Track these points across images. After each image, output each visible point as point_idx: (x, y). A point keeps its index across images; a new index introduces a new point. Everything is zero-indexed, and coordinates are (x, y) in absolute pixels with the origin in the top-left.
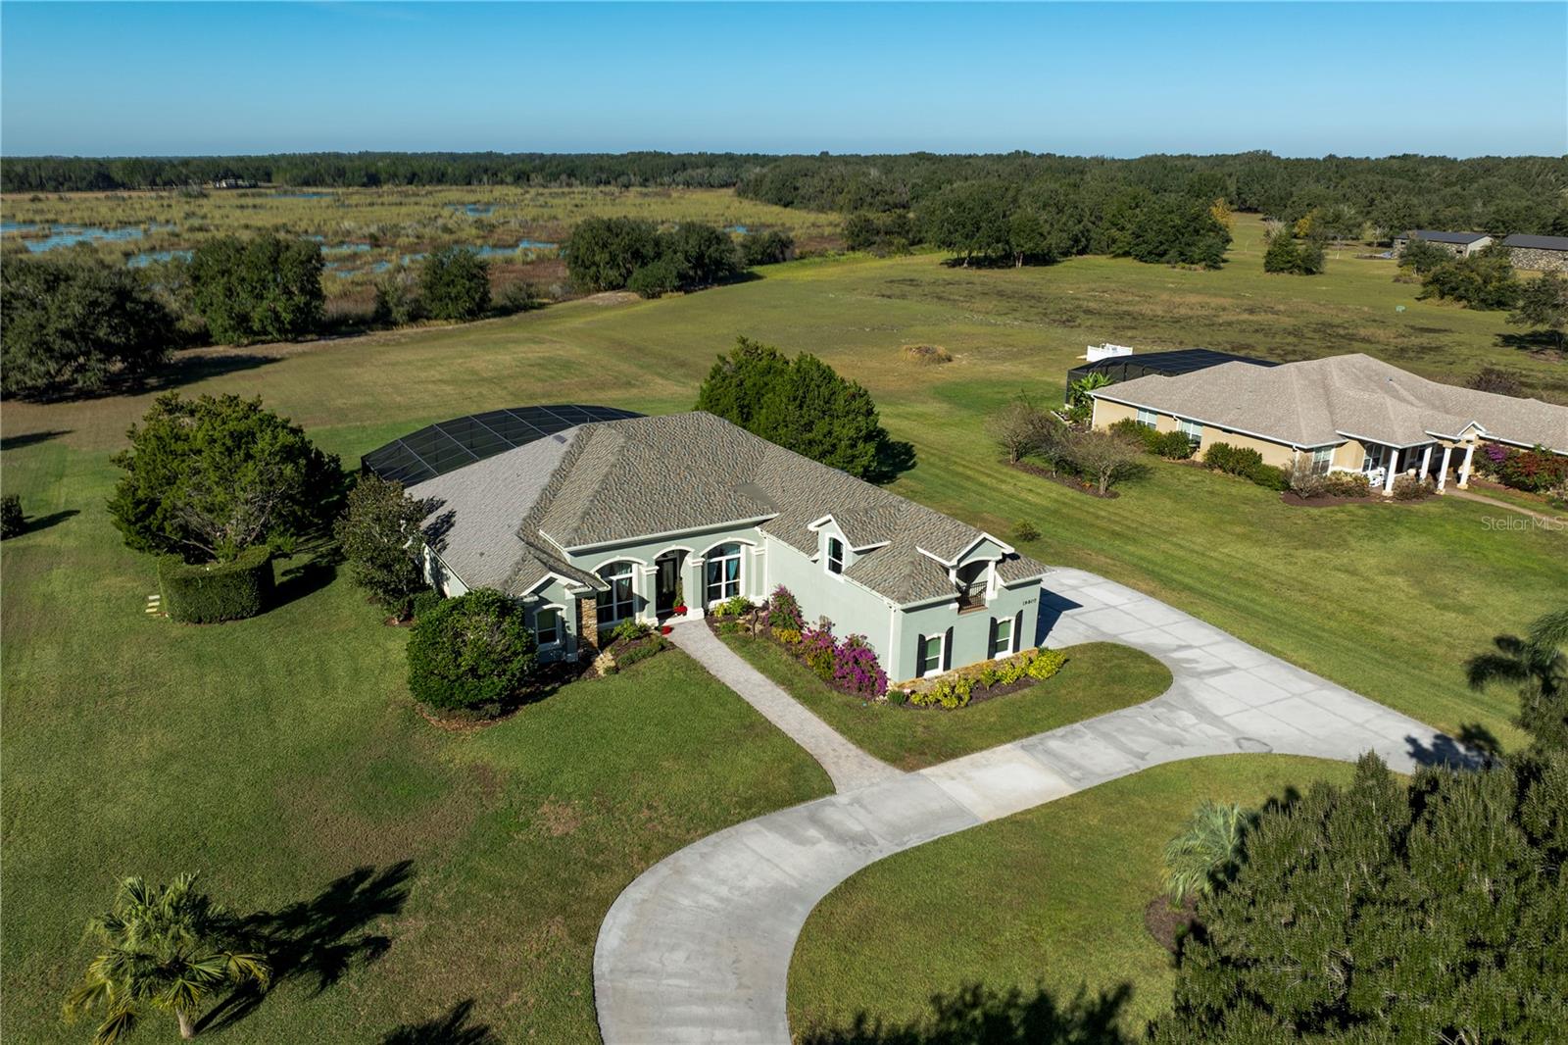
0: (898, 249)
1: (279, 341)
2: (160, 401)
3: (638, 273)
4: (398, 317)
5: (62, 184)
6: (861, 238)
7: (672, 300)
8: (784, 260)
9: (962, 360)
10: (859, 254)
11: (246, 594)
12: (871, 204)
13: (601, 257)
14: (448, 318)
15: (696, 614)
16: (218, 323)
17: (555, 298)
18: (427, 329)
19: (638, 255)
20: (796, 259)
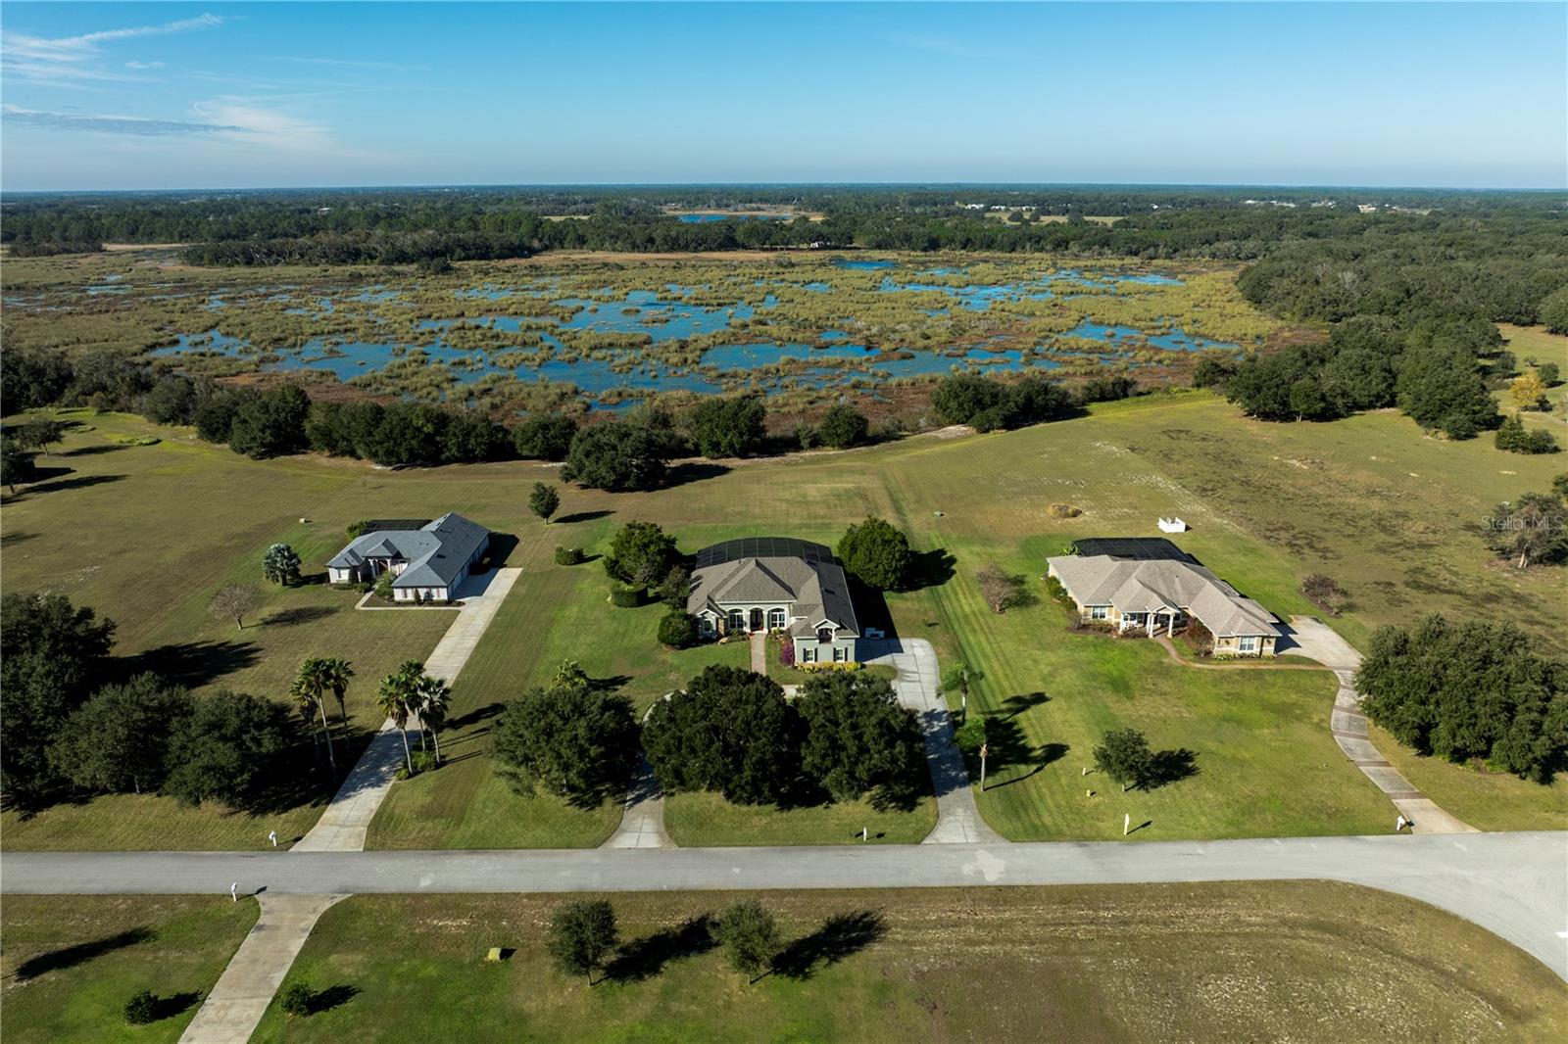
1: (734, 458)
3: (978, 415)
4: (804, 444)
5: (700, 245)
6: (1207, 378)
7: (998, 436)
8: (1126, 396)
10: (1202, 390)
13: (953, 404)
14: (833, 446)
15: (766, 631)
16: (704, 445)
17: (917, 430)
18: (819, 453)
19: (979, 403)
20: (1141, 394)
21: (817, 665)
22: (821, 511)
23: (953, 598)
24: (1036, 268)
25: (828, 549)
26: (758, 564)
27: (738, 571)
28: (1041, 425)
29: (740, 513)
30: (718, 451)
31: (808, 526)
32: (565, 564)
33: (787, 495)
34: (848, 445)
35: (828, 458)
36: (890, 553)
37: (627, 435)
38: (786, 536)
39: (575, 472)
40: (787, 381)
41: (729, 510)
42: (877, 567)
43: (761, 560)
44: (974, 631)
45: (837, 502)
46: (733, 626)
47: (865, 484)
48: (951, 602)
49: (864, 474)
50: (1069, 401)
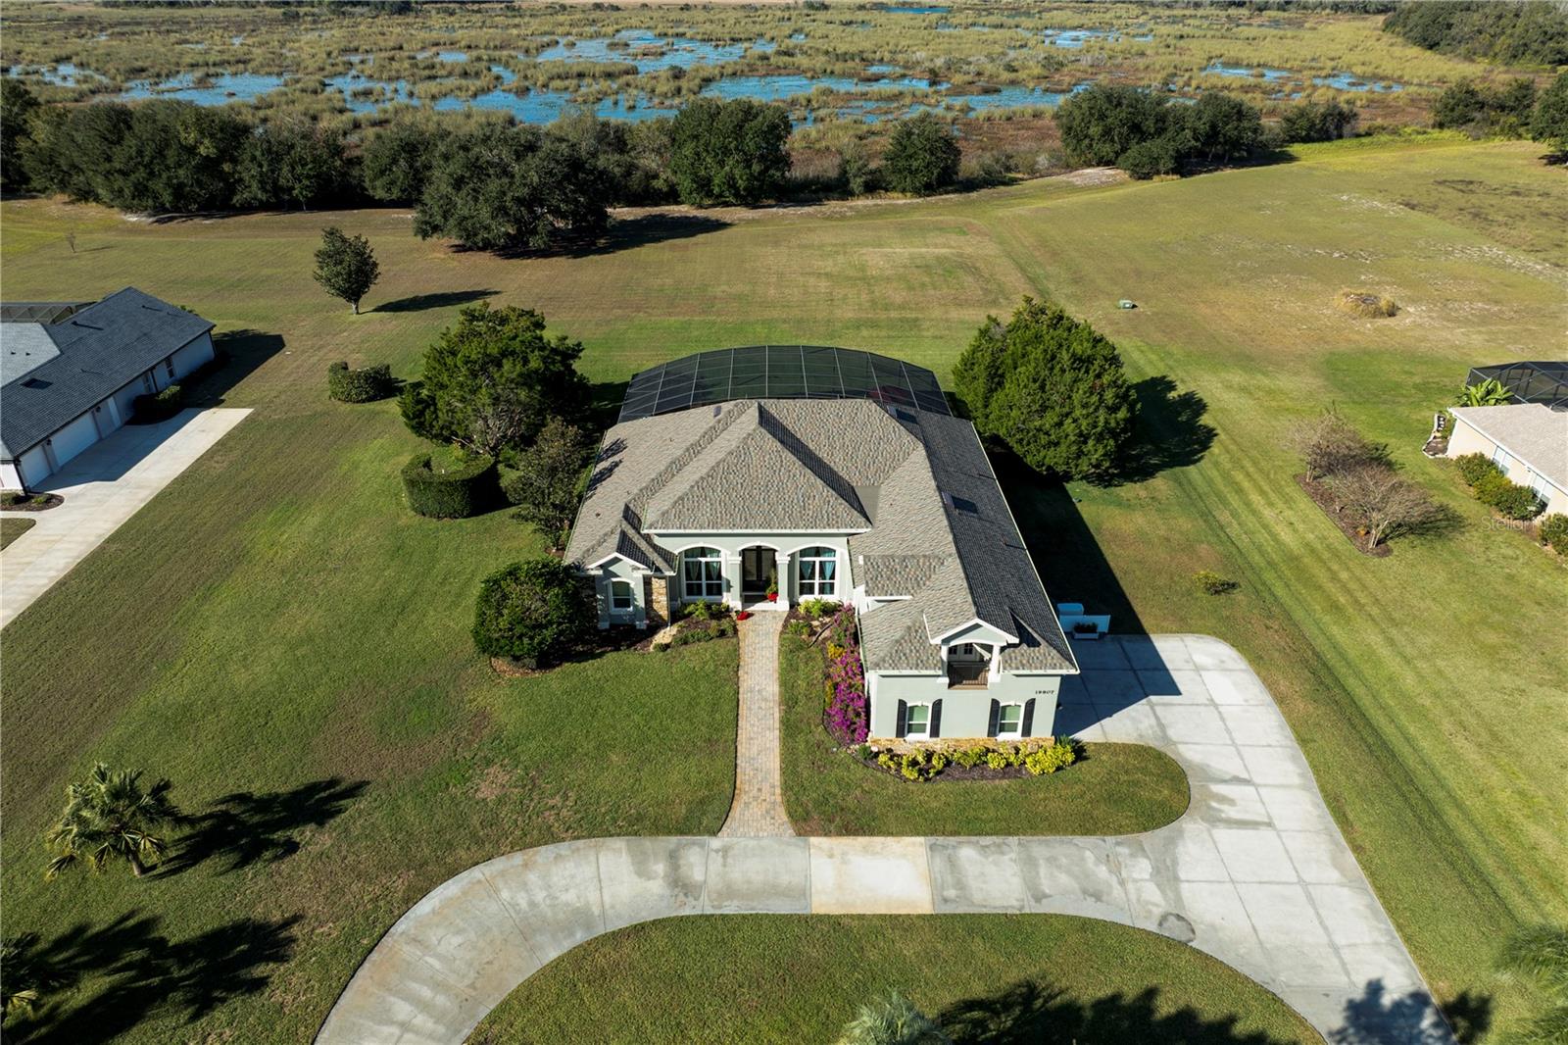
0: (1502, 130)
1: (735, 205)
2: (464, 313)
3: (1134, 150)
4: (855, 187)
6: (1456, 114)
7: (1166, 185)
8: (1340, 137)
9: (1412, 315)
10: (1447, 133)
11: (457, 501)
12: (1536, 52)
13: (1095, 130)
14: (904, 191)
15: (782, 605)
16: (685, 184)
17: (1034, 173)
18: (879, 202)
19: (1137, 130)
20: (1358, 136)
21: (937, 745)
22: (898, 296)
23: (1234, 501)
24: (1125, 15)
25: (929, 374)
26: (766, 420)
27: (711, 435)
28: (1228, 171)
29: (739, 297)
30: (709, 194)
31: (874, 324)
32: (348, 399)
33: (828, 265)
34: (929, 189)
35: (895, 210)
36: (1091, 391)
37: (532, 148)
38: (828, 344)
39: (438, 220)
40: (822, 113)
41: (718, 291)
42: (1060, 424)
43: (774, 407)
44: (1335, 607)
45: (926, 279)
46: (693, 590)
47: (969, 250)
48: (1234, 514)
49: (965, 233)
50: (1263, 138)
